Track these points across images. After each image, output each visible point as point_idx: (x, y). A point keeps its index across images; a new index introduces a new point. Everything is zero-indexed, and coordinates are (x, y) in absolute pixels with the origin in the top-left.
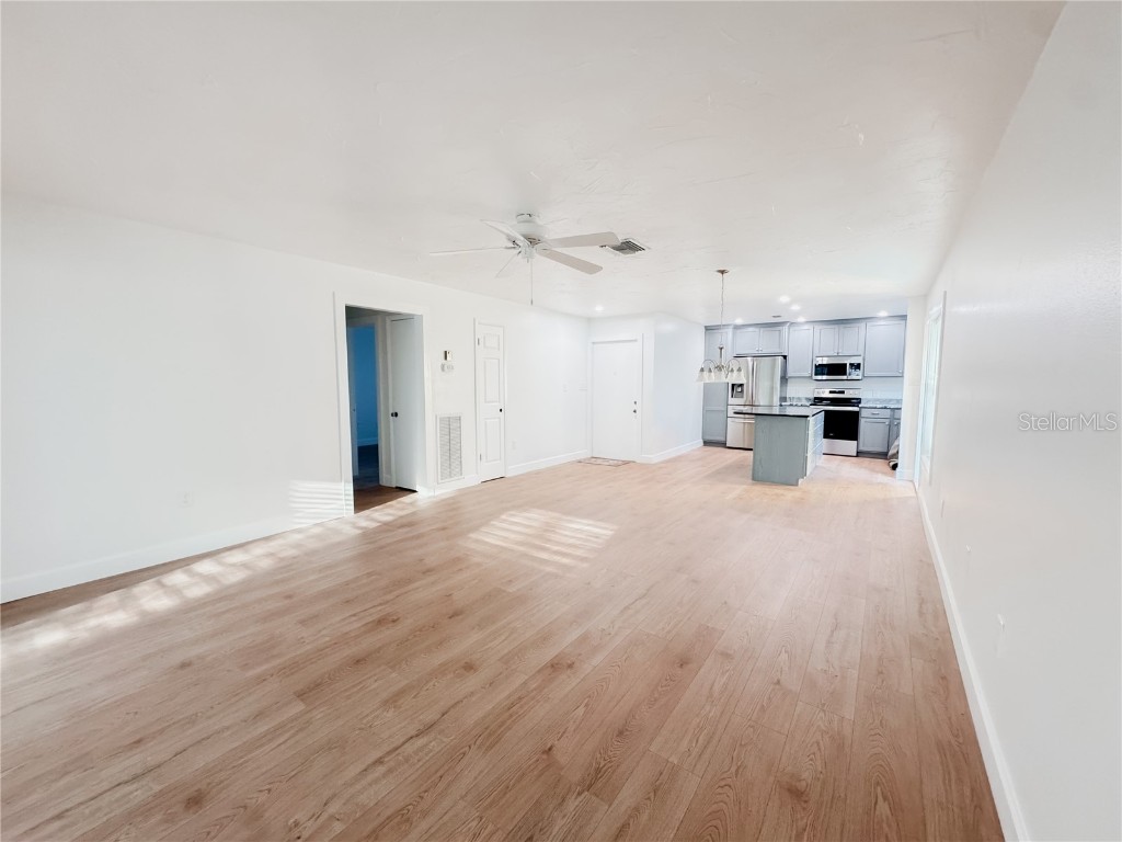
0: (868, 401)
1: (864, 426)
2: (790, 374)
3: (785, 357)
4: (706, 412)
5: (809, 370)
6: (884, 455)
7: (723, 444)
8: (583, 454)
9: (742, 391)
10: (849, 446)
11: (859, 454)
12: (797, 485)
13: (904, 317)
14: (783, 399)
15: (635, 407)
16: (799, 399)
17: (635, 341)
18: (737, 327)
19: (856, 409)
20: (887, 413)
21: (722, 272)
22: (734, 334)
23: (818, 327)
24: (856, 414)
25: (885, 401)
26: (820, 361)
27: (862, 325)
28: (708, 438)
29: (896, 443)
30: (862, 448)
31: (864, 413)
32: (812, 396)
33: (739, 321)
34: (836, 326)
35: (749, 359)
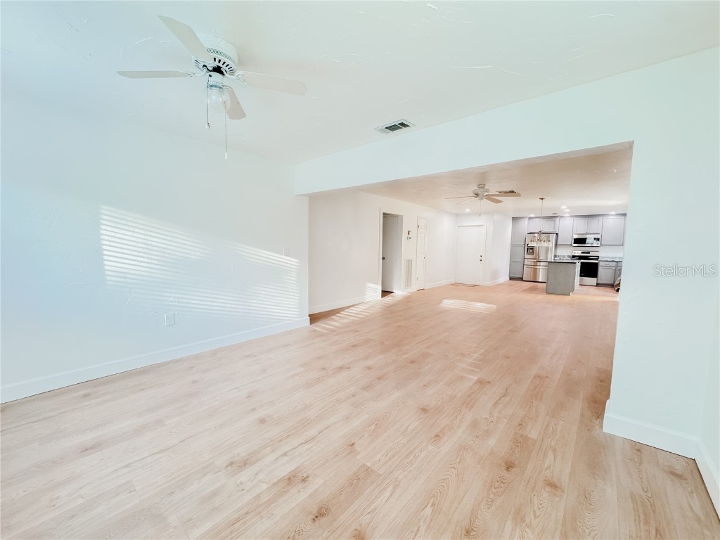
0: (603, 258)
1: (601, 270)
2: (559, 242)
3: (557, 234)
4: (512, 262)
5: (571, 241)
6: (612, 286)
7: (521, 279)
8: (452, 281)
9: (533, 252)
10: (592, 281)
11: (598, 285)
12: (569, 295)
13: (625, 215)
14: (555, 256)
15: (481, 258)
16: (564, 256)
17: (482, 226)
18: (530, 218)
19: (597, 261)
20: (614, 264)
21: (542, 199)
22: (528, 221)
23: (576, 219)
24: (597, 264)
25: (612, 258)
26: (576, 237)
27: (601, 218)
28: (512, 276)
29: (619, 278)
30: (599, 282)
31: (601, 264)
32: (571, 255)
33: (532, 216)
34: (587, 219)
35: (536, 235)
